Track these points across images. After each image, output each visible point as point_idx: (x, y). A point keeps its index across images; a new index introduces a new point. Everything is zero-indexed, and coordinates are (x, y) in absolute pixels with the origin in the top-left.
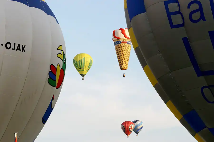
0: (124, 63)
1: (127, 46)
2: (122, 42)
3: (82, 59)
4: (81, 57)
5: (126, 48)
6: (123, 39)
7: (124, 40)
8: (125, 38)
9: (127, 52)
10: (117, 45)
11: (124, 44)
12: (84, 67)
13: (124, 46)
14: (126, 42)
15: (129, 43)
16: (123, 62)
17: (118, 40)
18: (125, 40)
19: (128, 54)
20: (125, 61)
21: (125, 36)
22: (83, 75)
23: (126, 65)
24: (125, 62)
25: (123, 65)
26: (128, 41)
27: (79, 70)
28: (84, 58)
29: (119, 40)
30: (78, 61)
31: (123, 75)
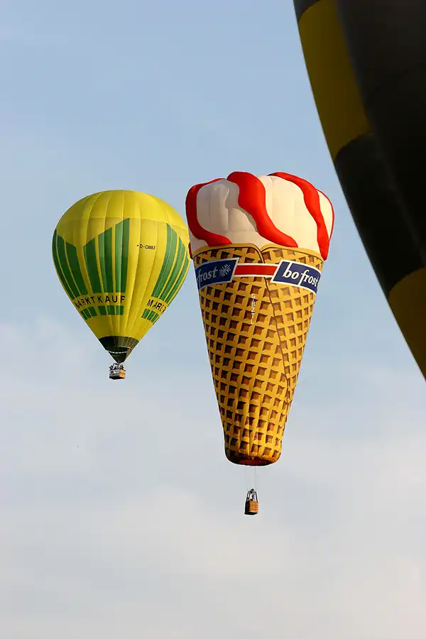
0: (251, 419)
1: (274, 300)
2: (242, 270)
3: (107, 233)
4: (107, 219)
5: (269, 312)
6: (251, 249)
7: (255, 256)
8: (262, 243)
9: (275, 340)
10: (209, 289)
11: (251, 284)
12: (123, 290)
13: (253, 296)
14: (270, 270)
15: (288, 273)
16: (247, 407)
17: (214, 253)
18: (266, 255)
19: (279, 356)
20: (257, 402)
21: (265, 228)
22: (117, 346)
23: (264, 430)
24: (257, 410)
25: (244, 435)
26: (285, 265)
27: (92, 309)
28: (126, 222)
29: (219, 255)
30: (84, 242)
31: (248, 504)
